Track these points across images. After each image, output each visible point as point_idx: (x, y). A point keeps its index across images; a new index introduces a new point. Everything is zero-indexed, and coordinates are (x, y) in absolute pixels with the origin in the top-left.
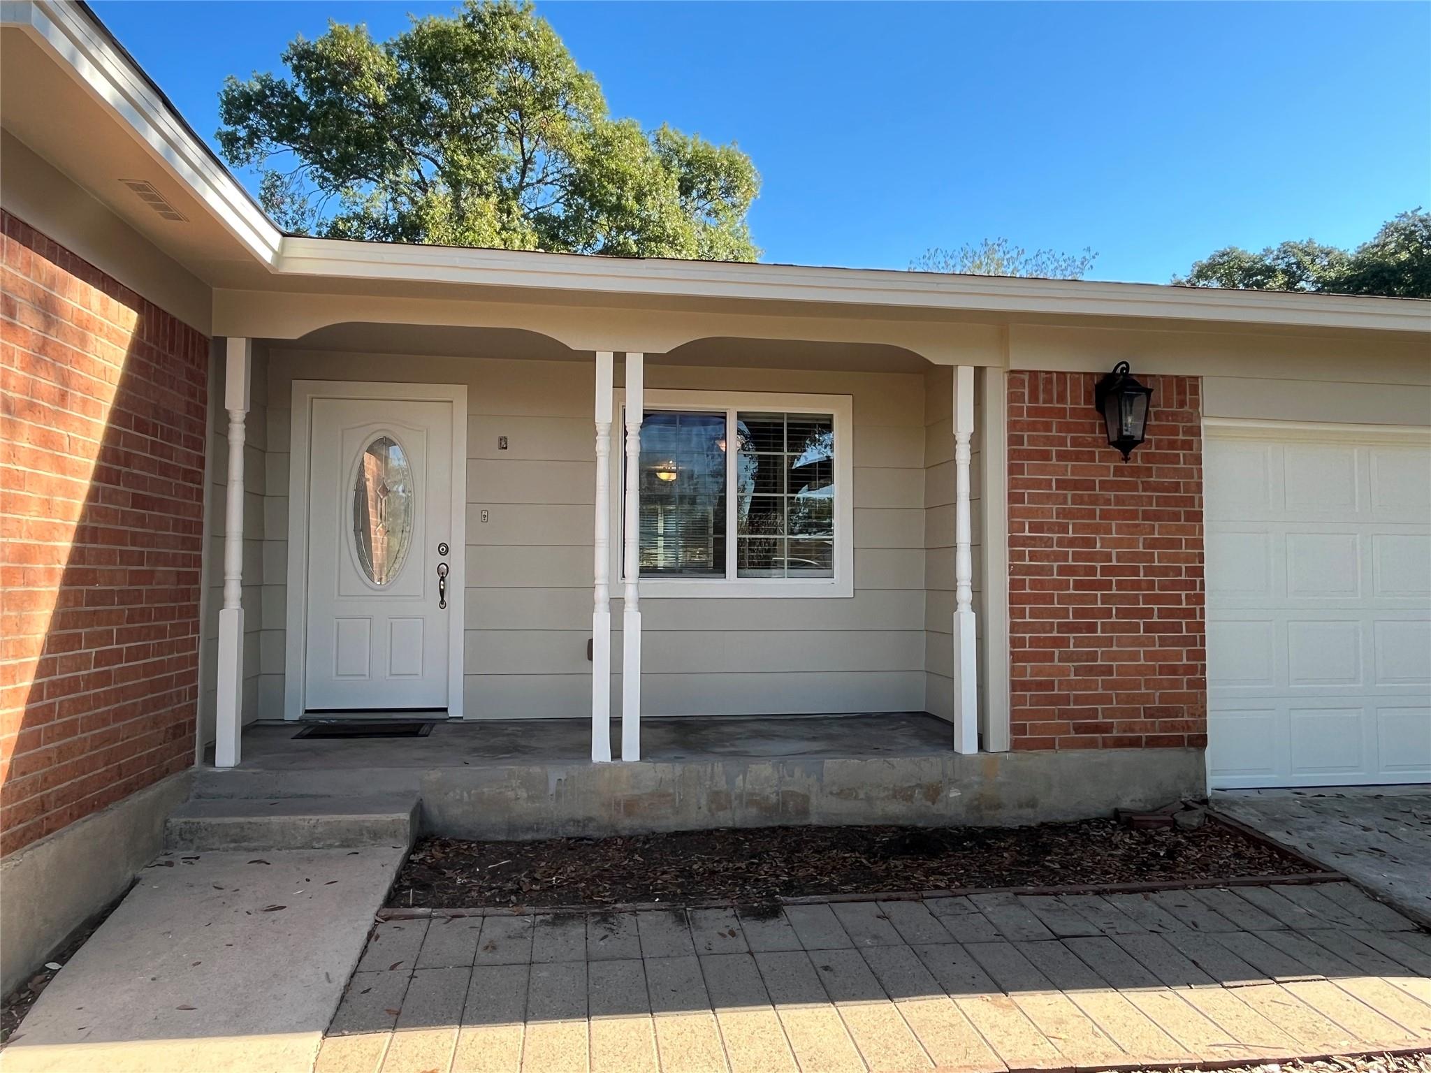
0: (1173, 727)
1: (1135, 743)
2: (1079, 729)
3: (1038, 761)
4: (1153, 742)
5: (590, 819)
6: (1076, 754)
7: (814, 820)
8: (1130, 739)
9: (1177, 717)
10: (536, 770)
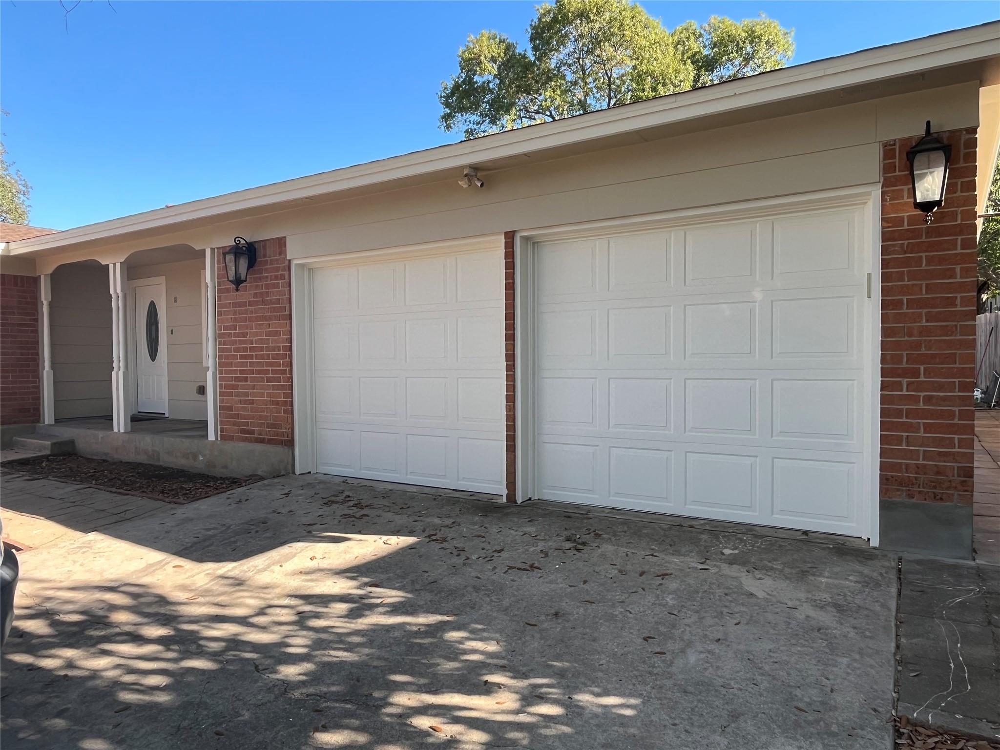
0: (277, 434)
1: (262, 441)
2: (243, 431)
3: (229, 446)
4: (270, 442)
5: (108, 454)
6: (242, 444)
7: (161, 464)
8: (261, 438)
9: (278, 429)
10: (96, 432)
